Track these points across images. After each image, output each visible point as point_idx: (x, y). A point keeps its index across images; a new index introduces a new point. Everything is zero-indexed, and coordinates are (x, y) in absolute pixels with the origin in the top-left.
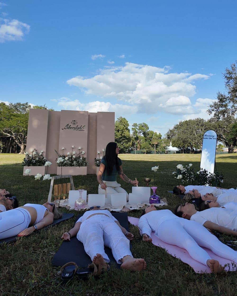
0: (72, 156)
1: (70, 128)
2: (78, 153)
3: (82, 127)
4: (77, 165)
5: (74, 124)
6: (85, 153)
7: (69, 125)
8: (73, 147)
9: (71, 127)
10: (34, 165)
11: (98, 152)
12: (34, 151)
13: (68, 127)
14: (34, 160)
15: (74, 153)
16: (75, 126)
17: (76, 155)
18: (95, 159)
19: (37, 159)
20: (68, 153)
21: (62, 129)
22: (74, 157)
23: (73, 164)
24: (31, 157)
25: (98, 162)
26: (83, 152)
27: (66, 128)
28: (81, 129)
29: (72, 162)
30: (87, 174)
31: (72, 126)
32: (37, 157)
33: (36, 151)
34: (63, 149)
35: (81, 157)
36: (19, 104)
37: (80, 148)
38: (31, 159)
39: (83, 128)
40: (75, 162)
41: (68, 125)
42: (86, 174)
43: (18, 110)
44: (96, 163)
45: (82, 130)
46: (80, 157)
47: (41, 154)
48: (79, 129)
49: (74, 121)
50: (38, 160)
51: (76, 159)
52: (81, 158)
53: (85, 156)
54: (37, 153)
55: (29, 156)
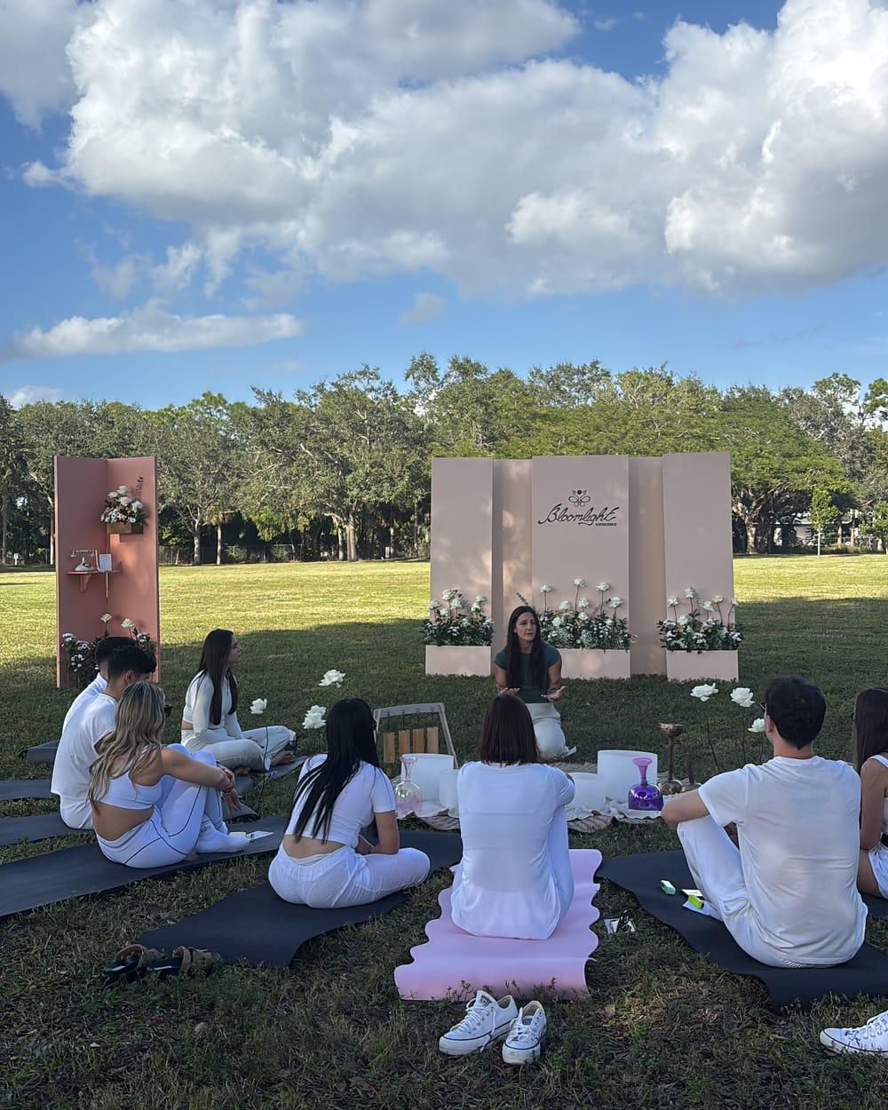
0: (577, 614)
1: (565, 517)
2: (598, 603)
3: (608, 512)
4: (594, 645)
5: (580, 502)
6: (620, 605)
7: (562, 508)
8: (577, 582)
9: (568, 513)
10: (457, 641)
11: (671, 600)
12: (453, 598)
13: (561, 514)
14: (455, 625)
15: (582, 603)
16: (583, 511)
17: (591, 611)
18: (661, 623)
19: (465, 622)
20: (563, 605)
21: (539, 522)
22: (582, 616)
23: (579, 642)
24: (444, 616)
25: (669, 634)
26: (616, 600)
27: (552, 517)
28: (605, 522)
29: (576, 633)
30: (633, 677)
31: (574, 510)
32: (464, 616)
33: (460, 596)
34: (545, 591)
35: (607, 618)
36: (567, 370)
37: (602, 587)
38: (446, 621)
39: (613, 515)
40: (584, 635)
41: (558, 507)
42: (626, 675)
43: (563, 392)
44: (662, 637)
45: (608, 524)
46: (604, 617)
47: (475, 606)
48: (599, 521)
49: (579, 492)
50: (468, 627)
51: (588, 626)
52: (609, 622)
53: (623, 615)
54: (465, 605)
55: (439, 612)
